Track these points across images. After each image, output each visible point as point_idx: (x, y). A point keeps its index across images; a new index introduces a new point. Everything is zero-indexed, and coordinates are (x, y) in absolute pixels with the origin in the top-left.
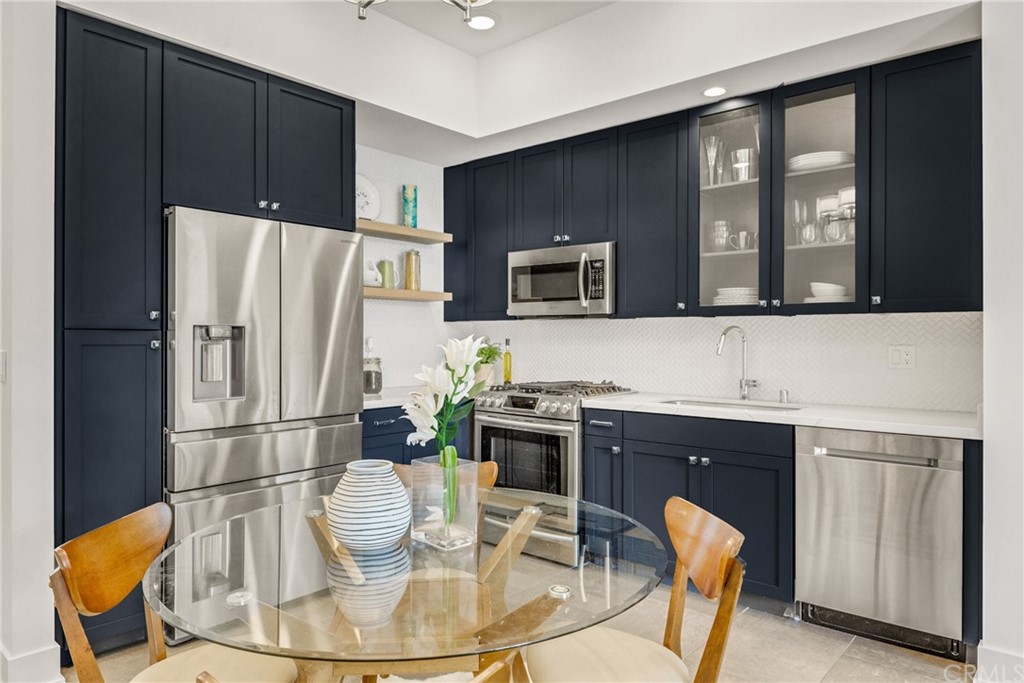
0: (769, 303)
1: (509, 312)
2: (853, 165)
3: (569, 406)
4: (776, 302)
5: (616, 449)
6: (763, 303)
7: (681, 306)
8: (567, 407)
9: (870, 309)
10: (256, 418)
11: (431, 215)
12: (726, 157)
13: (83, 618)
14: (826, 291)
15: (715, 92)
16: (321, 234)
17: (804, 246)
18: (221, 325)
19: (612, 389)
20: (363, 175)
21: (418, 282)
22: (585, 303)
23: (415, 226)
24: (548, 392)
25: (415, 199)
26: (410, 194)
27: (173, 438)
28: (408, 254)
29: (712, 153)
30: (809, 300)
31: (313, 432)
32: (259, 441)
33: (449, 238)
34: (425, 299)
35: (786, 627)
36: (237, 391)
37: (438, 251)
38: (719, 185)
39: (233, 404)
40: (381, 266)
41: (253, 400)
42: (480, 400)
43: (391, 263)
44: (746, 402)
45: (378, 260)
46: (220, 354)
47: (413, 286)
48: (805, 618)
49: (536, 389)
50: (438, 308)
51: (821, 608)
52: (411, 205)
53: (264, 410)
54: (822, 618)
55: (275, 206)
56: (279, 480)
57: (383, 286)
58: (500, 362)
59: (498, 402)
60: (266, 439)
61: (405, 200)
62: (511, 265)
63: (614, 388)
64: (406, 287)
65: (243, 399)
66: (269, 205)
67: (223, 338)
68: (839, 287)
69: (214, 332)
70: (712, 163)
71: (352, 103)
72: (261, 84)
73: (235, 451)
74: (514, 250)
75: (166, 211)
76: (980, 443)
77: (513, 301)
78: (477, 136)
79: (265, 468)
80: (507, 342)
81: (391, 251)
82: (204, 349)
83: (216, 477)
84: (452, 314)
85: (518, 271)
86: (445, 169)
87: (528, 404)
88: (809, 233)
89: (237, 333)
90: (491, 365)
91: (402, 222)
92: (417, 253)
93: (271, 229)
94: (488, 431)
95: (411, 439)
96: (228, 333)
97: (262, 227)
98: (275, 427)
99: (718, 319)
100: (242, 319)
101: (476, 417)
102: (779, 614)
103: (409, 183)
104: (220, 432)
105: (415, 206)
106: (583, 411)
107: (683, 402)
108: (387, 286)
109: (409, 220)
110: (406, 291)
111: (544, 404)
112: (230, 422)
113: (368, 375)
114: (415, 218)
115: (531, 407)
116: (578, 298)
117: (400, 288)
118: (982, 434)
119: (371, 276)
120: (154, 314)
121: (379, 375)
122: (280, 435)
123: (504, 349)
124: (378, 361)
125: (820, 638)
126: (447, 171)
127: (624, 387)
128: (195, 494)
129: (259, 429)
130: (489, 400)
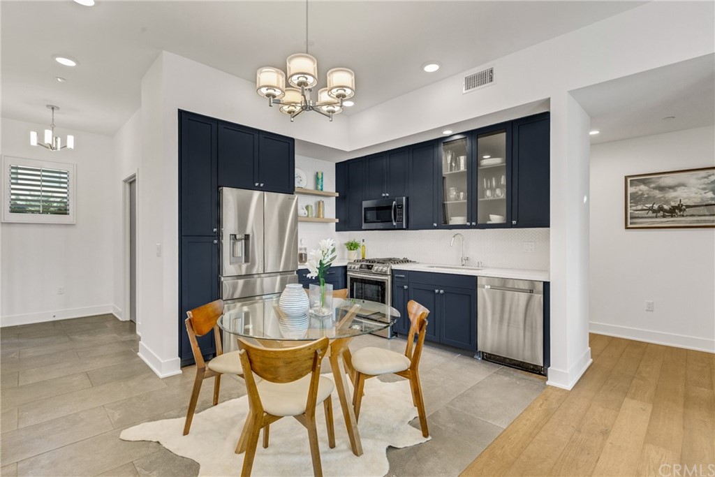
0: (471, 224)
1: (363, 228)
2: (505, 164)
3: (386, 268)
4: (474, 223)
5: (406, 287)
6: (468, 224)
7: (435, 225)
8: (385, 269)
9: (512, 226)
10: (254, 272)
11: (330, 185)
12: (455, 159)
13: (196, 337)
14: (495, 219)
15: (447, 133)
16: (281, 196)
17: (486, 199)
18: (240, 233)
19: (406, 261)
20: (299, 168)
21: (323, 214)
22: (394, 224)
23: (322, 190)
24: (378, 263)
25: (322, 178)
26: (320, 176)
27: (222, 279)
28: (319, 203)
29: (449, 158)
30: (489, 222)
31: (279, 278)
32: (256, 281)
33: (337, 195)
34: (327, 222)
35: (474, 362)
36: (247, 261)
37: (333, 200)
38: (453, 172)
39: (244, 266)
40: (307, 207)
41: (253, 264)
42: (349, 266)
43: (312, 206)
44: (464, 267)
45: (306, 205)
46: (240, 246)
47: (321, 216)
48: (483, 359)
49: (373, 261)
50: (333, 225)
51: (489, 354)
52: (320, 180)
53: (257, 269)
54: (490, 358)
55: (262, 185)
56: (264, 297)
57: (308, 216)
58: (360, 249)
59: (357, 267)
60: (259, 281)
61: (318, 179)
62: (364, 207)
63: (408, 261)
64: (318, 217)
65: (249, 264)
66: (259, 185)
67: (241, 239)
68: (501, 217)
69: (238, 237)
70: (449, 162)
71: (293, 140)
72: (256, 135)
73: (245, 285)
74: (365, 200)
75: (220, 189)
76: (549, 282)
77: (365, 222)
78: (348, 150)
79: (258, 291)
80: (363, 241)
81: (311, 201)
82: (234, 244)
83: (237, 295)
84: (339, 228)
85: (366, 209)
86: (336, 164)
87: (370, 268)
88: (488, 193)
89: (247, 237)
90: (355, 251)
91: (317, 188)
92: (323, 202)
93: (260, 195)
94: (354, 280)
95: (309, 276)
96: (243, 238)
97: (256, 194)
98: (262, 275)
99: (453, 230)
100: (248, 231)
101: (348, 273)
102: (472, 357)
103: (320, 171)
104: (239, 277)
105: (322, 181)
106: (392, 271)
107: (437, 267)
108: (310, 216)
109: (320, 187)
110: (319, 219)
111: (376, 267)
112: (243, 273)
113: (301, 255)
114: (322, 186)
115: (371, 269)
116: (392, 221)
117: (315, 217)
118: (549, 279)
119: (302, 212)
120: (215, 230)
121: (306, 255)
122: (265, 279)
123: (362, 244)
124: (305, 249)
125: (487, 366)
126: (337, 164)
127: (413, 260)
128: (229, 302)
129: (256, 276)
130: (353, 266)
